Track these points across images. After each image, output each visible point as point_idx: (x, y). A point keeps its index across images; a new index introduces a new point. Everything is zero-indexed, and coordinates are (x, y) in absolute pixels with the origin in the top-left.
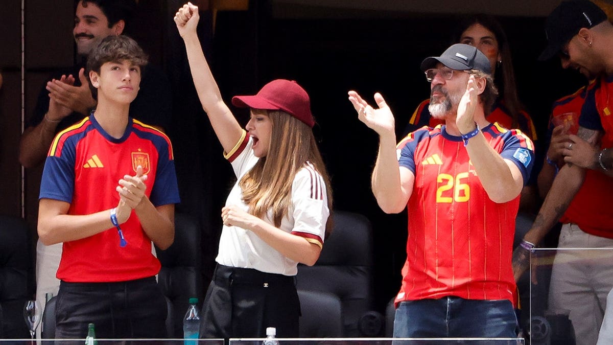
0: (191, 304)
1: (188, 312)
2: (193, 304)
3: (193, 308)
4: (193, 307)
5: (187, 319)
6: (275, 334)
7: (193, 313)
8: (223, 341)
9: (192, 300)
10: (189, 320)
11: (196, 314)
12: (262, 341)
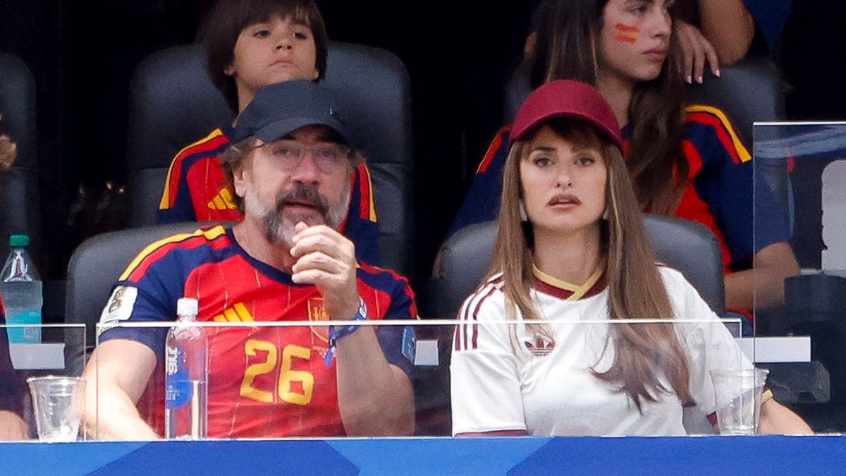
0: (14, 247)
1: (6, 265)
2: (18, 248)
3: (19, 256)
4: (19, 253)
5: (6, 281)
6: (197, 313)
7: (18, 265)
8: (83, 327)
9: (16, 239)
10: (9, 282)
11: (24, 270)
12: (168, 328)
